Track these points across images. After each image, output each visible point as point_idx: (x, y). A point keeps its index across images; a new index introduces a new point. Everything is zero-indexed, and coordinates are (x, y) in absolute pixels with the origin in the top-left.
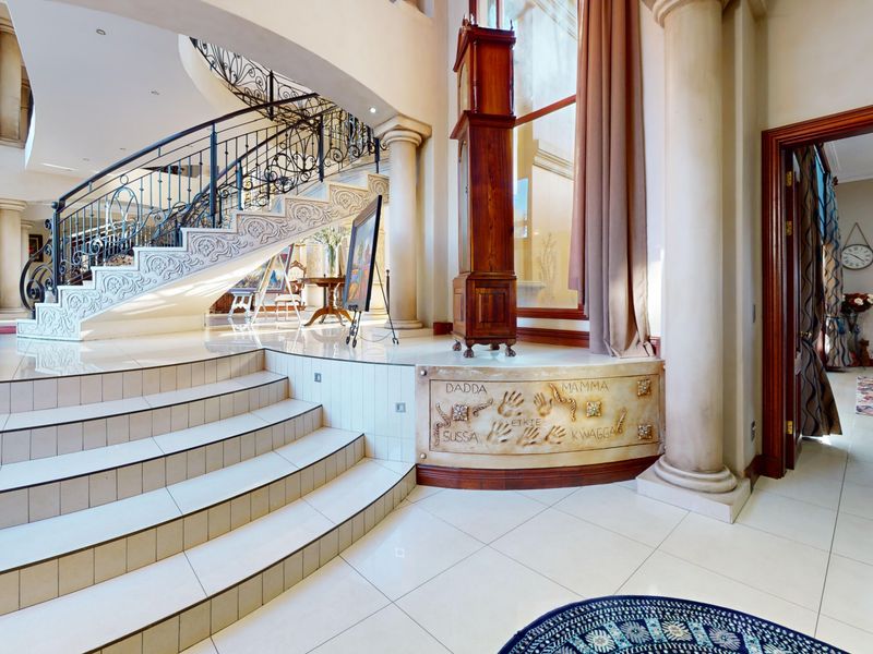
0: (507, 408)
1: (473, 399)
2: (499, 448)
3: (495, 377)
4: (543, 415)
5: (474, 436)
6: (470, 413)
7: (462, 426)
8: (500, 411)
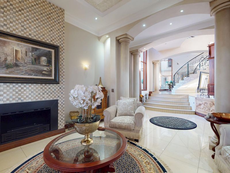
0: (205, 105)
1: (201, 103)
2: (204, 111)
3: (203, 99)
4: (211, 107)
5: (201, 108)
6: (200, 105)
7: (199, 106)
8: (204, 105)
